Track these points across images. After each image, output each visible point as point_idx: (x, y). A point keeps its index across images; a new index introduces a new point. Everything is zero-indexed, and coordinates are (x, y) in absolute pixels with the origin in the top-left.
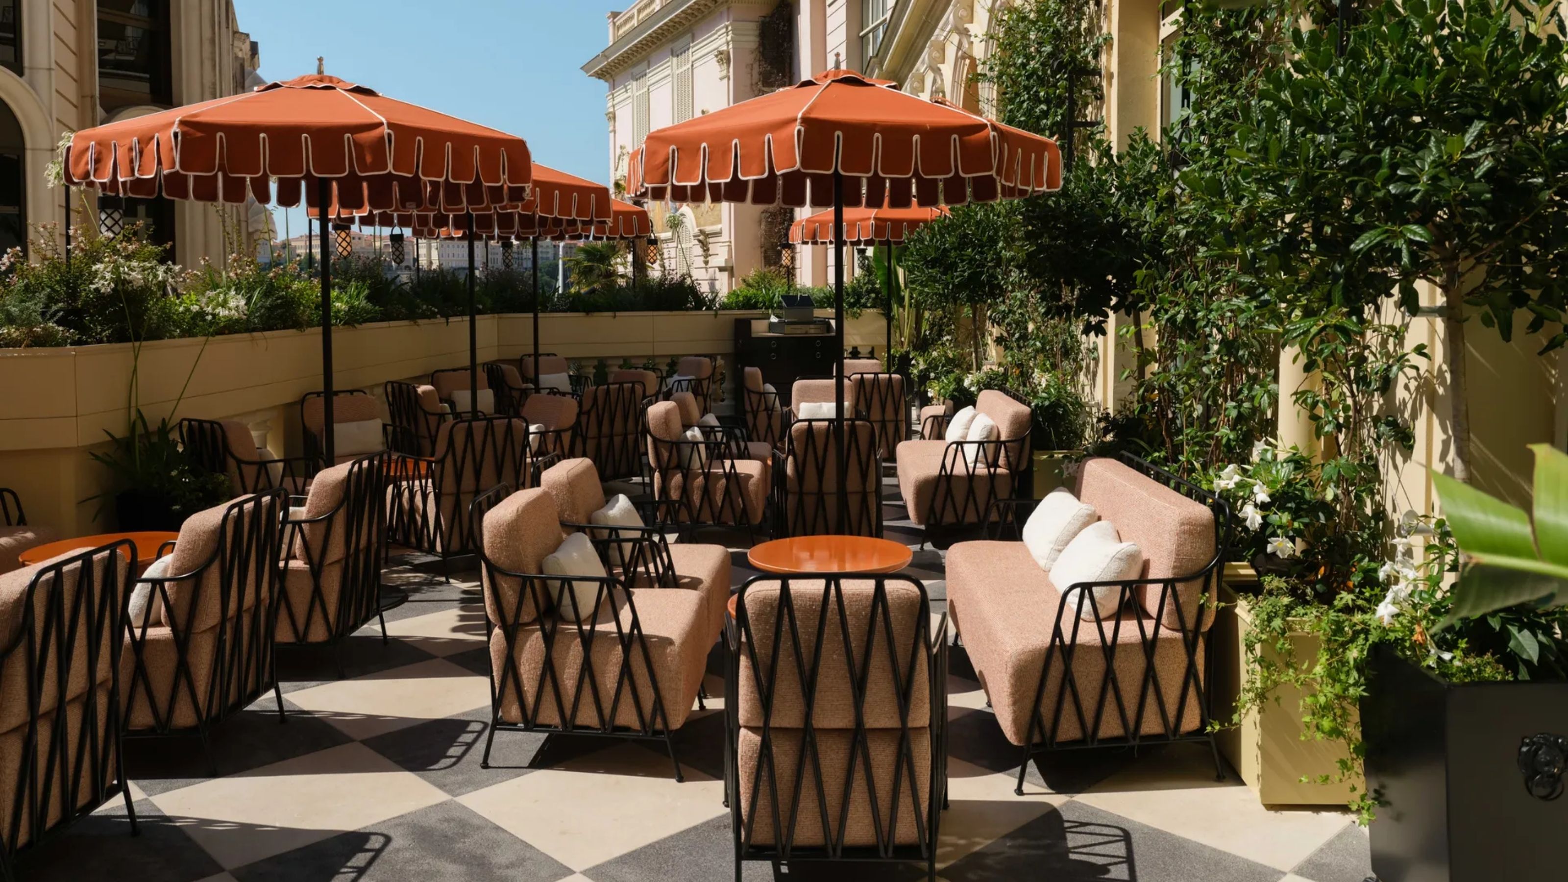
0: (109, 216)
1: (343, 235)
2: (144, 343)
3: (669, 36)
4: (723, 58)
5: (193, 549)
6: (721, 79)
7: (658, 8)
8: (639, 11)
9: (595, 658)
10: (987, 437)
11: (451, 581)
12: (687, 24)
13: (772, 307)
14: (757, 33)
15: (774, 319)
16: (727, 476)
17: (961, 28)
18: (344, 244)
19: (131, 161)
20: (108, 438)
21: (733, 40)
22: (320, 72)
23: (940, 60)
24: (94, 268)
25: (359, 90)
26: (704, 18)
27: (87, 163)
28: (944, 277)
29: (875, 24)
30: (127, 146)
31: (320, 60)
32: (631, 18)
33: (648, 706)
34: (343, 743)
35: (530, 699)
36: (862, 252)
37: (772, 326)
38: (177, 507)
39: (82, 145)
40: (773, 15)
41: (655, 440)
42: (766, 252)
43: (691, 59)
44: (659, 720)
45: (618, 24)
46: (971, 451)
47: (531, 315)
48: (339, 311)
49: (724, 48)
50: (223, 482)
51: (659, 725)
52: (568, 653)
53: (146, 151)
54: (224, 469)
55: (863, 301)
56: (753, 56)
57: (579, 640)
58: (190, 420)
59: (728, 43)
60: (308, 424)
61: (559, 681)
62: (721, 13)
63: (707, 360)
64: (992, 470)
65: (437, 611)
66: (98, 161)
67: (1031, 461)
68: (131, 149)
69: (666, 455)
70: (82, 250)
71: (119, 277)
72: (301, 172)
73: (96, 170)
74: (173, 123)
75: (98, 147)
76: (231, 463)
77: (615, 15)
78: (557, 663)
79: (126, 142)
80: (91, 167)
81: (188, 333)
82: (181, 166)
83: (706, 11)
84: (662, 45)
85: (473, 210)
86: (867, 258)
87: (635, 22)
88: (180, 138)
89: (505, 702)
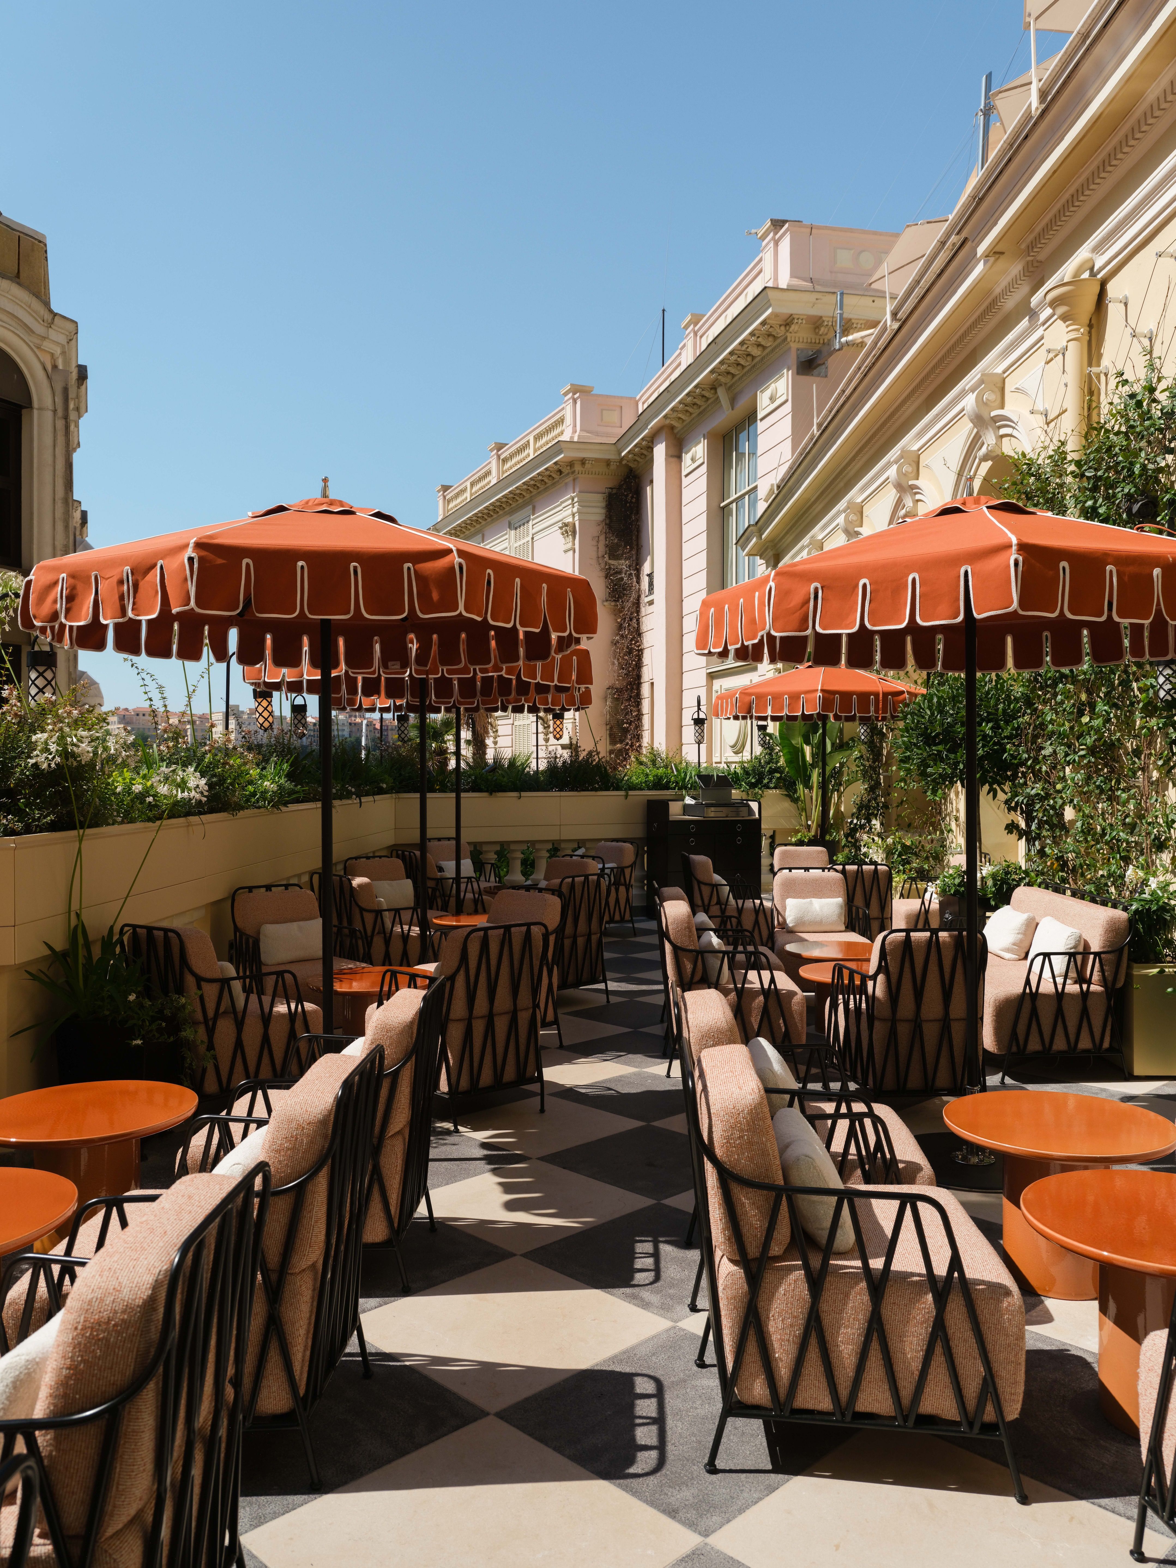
0: (41, 674)
1: (265, 703)
2: (89, 831)
3: (507, 509)
4: (568, 530)
5: (293, 1149)
6: (566, 552)
7: (494, 481)
8: (472, 485)
9: (888, 1312)
10: (1075, 947)
11: (460, 1128)
12: (528, 496)
13: (686, 788)
14: (604, 504)
15: (689, 801)
16: (764, 992)
17: (904, 484)
18: (266, 714)
19: (122, 597)
20: (48, 952)
21: (579, 512)
22: (325, 495)
23: (858, 522)
24: (34, 738)
25: (379, 515)
26: (546, 489)
27: (55, 602)
28: (952, 756)
29: (739, 494)
30: (115, 580)
31: (325, 480)
32: (463, 491)
33: (972, 1388)
34: (475, 1419)
35: (784, 1371)
36: (762, 728)
37: (686, 809)
38: (139, 1042)
39: (49, 578)
40: (620, 487)
41: (676, 948)
42: (611, 728)
43: (531, 532)
44: (989, 1408)
45: (447, 498)
46: (1060, 964)
47: (418, 795)
48: (266, 792)
49: (570, 520)
50: (184, 1006)
51: (989, 1414)
52: (845, 1304)
53: (142, 584)
54: (180, 990)
55: (766, 781)
56: (600, 528)
57: (863, 1285)
58: (134, 927)
59: (573, 515)
60: (239, 924)
61: (831, 1347)
62: (566, 484)
63: (628, 845)
64: (1085, 987)
65: (469, 1176)
66: (71, 598)
67: (1129, 976)
68: (121, 582)
69: (689, 966)
70: (16, 715)
71: (65, 750)
72: (348, 612)
73: (68, 610)
74: (187, 545)
75: (71, 581)
76: (190, 980)
77: (445, 488)
78: (827, 1320)
79: (115, 574)
80: (59, 606)
81: (129, 819)
82: (197, 603)
83: (549, 483)
84: (497, 519)
85: (450, 672)
86: (770, 735)
87: (467, 495)
88: (196, 566)
89: (744, 1373)
